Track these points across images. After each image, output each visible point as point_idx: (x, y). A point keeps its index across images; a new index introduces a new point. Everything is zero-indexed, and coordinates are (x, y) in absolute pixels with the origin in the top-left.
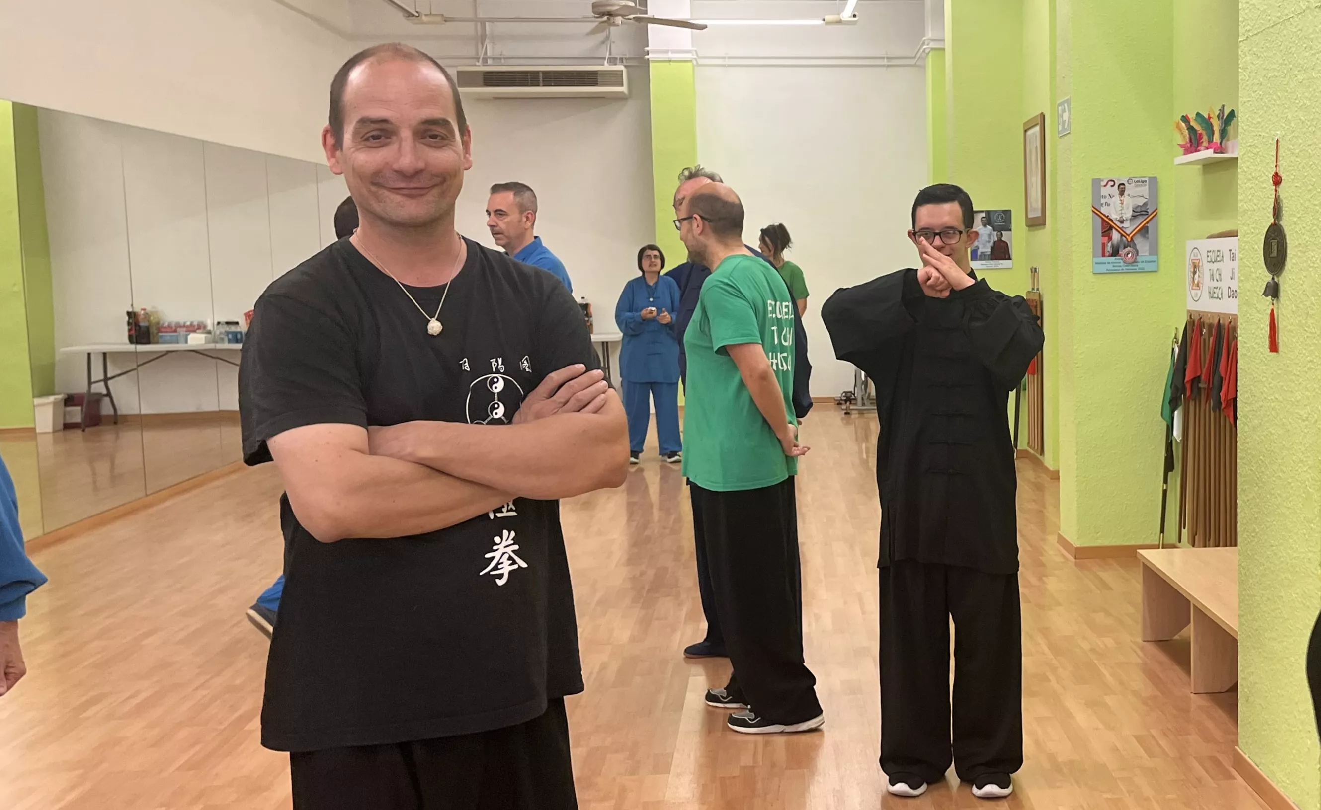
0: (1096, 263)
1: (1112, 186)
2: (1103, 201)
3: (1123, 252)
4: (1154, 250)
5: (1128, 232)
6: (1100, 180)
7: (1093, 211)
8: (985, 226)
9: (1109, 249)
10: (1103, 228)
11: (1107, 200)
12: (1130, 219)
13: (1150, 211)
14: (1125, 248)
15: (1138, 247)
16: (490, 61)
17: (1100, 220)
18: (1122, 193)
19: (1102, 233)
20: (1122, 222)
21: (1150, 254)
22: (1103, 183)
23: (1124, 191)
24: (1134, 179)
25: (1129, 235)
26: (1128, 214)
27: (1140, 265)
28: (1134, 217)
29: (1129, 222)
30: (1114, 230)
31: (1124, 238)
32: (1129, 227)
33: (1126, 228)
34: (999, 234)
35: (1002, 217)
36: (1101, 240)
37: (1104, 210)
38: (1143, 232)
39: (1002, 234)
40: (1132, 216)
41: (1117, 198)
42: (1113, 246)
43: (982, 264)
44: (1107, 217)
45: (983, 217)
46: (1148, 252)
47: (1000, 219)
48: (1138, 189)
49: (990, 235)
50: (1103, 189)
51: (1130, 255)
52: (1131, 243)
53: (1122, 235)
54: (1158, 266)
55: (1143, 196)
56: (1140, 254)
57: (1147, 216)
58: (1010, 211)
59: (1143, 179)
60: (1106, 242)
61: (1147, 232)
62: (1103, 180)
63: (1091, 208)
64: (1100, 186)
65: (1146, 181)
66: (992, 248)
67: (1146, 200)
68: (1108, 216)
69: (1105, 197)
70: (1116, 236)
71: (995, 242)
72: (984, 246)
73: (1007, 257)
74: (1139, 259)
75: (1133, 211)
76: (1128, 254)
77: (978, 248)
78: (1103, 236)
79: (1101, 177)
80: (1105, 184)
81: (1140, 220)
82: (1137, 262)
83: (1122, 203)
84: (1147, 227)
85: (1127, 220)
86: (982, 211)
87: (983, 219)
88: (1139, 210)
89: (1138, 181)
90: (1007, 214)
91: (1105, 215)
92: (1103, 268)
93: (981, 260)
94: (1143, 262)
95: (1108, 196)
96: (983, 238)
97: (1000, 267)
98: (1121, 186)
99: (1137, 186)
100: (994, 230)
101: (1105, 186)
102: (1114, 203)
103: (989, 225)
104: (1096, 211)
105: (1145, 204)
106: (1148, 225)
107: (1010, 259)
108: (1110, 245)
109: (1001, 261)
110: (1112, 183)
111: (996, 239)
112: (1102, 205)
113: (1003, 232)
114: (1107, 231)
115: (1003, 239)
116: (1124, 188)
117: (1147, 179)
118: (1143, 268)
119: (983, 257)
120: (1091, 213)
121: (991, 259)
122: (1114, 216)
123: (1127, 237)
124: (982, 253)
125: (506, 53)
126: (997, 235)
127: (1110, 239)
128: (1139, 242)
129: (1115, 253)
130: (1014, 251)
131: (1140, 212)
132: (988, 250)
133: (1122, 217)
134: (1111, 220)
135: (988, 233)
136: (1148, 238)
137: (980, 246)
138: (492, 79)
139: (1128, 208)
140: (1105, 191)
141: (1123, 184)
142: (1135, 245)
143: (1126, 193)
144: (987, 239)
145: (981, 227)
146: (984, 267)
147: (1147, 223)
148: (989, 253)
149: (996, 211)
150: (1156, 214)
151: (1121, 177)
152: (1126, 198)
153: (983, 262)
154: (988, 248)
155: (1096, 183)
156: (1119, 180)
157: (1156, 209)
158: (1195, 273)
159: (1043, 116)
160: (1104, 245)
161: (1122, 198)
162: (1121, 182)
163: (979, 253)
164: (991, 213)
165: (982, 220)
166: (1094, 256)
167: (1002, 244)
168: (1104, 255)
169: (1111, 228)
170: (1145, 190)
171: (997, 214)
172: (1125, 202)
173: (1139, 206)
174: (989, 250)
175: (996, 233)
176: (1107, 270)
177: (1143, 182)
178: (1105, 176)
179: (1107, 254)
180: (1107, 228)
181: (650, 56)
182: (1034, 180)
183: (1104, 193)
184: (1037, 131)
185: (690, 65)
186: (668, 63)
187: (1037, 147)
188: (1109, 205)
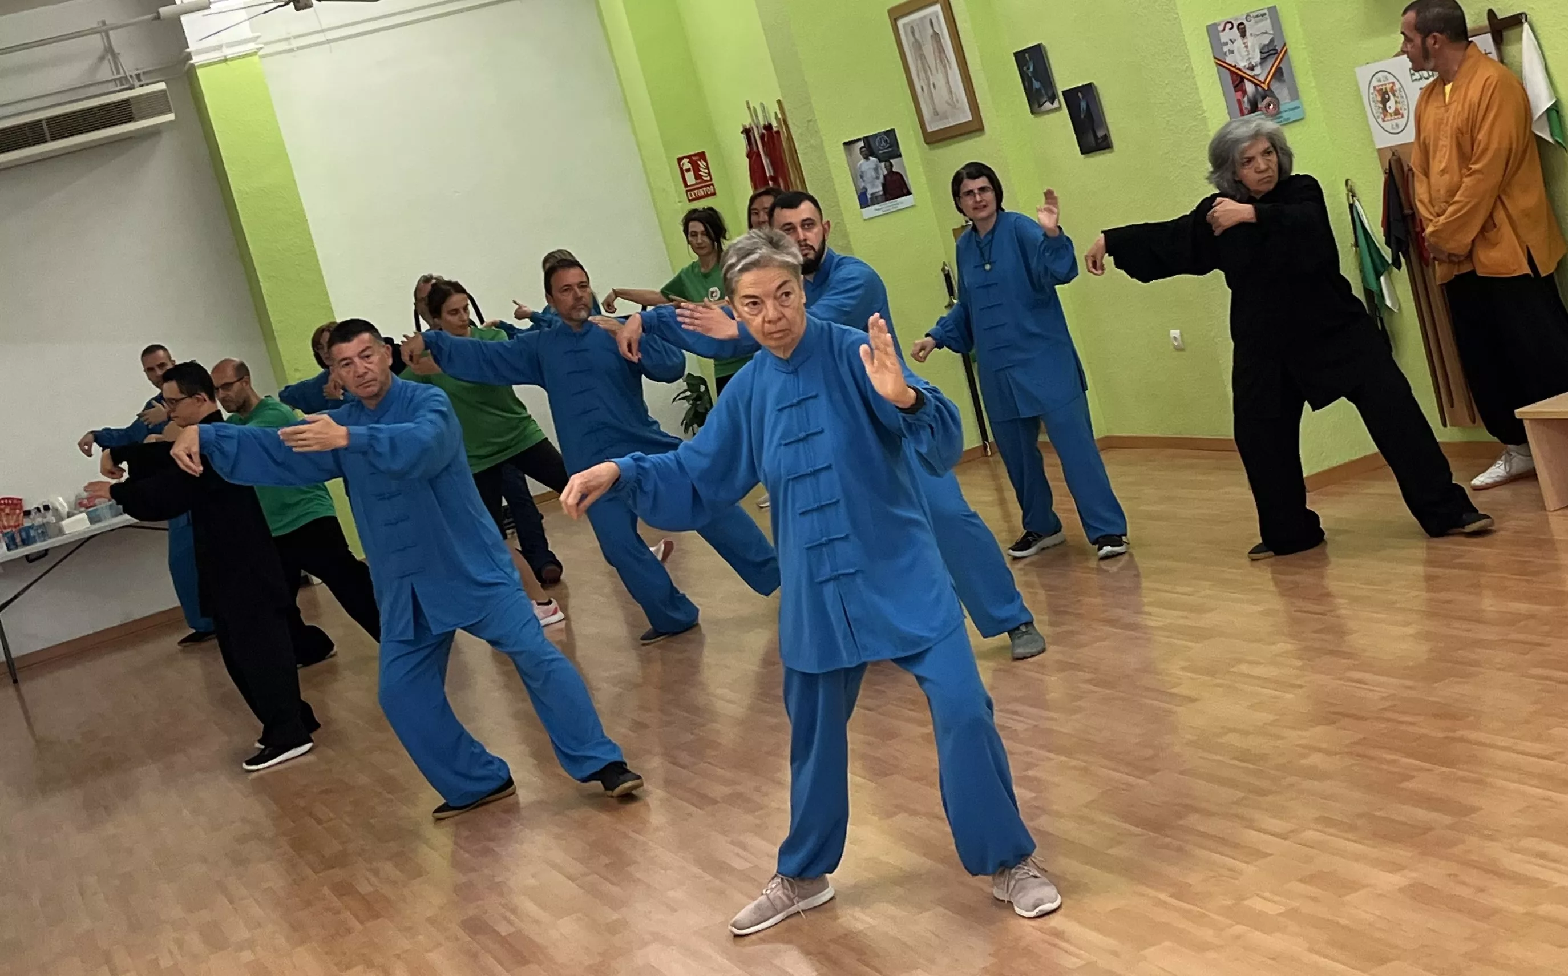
1: (1231, 29)
2: (1225, 49)
3: (1261, 105)
4: (1295, 95)
5: (1262, 79)
6: (1215, 26)
7: (1217, 64)
8: (866, 158)
9: (1246, 105)
12: (1261, 64)
13: (1279, 50)
14: (1263, 99)
15: (1276, 93)
18: (1243, 34)
19: (1235, 87)
20: (1252, 69)
21: (1292, 100)
22: (1221, 28)
23: (1245, 31)
24: (1252, 15)
25: (1264, 83)
26: (1257, 58)
27: (1285, 115)
28: (1263, 60)
29: (1259, 67)
30: (1246, 81)
31: (1260, 88)
32: (1261, 73)
33: (1258, 75)
34: (888, 163)
35: (886, 141)
37: (1229, 59)
38: (1278, 75)
39: (891, 163)
40: (1262, 59)
41: (1239, 42)
42: (1249, 101)
43: (876, 210)
44: (1235, 67)
45: (862, 148)
46: (1288, 97)
47: (883, 143)
48: (1261, 25)
49: (876, 169)
50: (1221, 34)
51: (1271, 107)
52: (1268, 93)
53: (1256, 85)
54: (1304, 112)
55: (1266, 33)
56: (1281, 102)
57: (1276, 56)
58: (893, 130)
59: (1262, 12)
60: (1240, 98)
61: (1282, 74)
62: (1219, 25)
63: (1213, 62)
64: (1218, 32)
65: (1265, 14)
66: (884, 185)
67: (1272, 36)
69: (1226, 44)
70: (1249, 87)
71: (885, 177)
72: (873, 186)
73: (905, 191)
74: (1282, 108)
75: (1261, 52)
76: (1269, 105)
77: (866, 190)
78: (1236, 91)
79: (1217, 22)
80: (1223, 28)
81: (1270, 62)
82: (1281, 112)
83: (1246, 47)
84: (1281, 68)
85: (1256, 65)
86: (859, 140)
87: (864, 149)
88: (1266, 50)
89: (1257, 16)
90: (891, 133)
93: (873, 204)
94: (1286, 111)
95: (1230, 42)
96: (869, 176)
97: (900, 207)
98: (1241, 27)
99: (1257, 22)
100: (880, 161)
101: (1224, 30)
102: (1239, 48)
103: (872, 155)
104: (1221, 63)
105: (1272, 41)
106: (1281, 65)
107: (909, 193)
108: (1245, 100)
109: (899, 200)
110: (1229, 26)
111: (886, 172)
113: (892, 161)
115: (894, 169)
116: (1245, 28)
117: (1266, 11)
118: (1288, 119)
119: (875, 200)
120: (1215, 69)
121: (886, 201)
122: (1242, 64)
123: (1263, 85)
124: (872, 194)
126: (886, 167)
127: (1245, 92)
128: (1275, 87)
129: (1254, 108)
130: (911, 182)
131: (1271, 51)
132: (879, 189)
133: (1250, 63)
134: (1240, 70)
135: (873, 166)
136: (1284, 81)
137: (868, 187)
139: (1254, 51)
140: (1224, 37)
141: (1242, 24)
142: (1272, 92)
143: (1248, 34)
144: (873, 174)
145: (863, 161)
146: (880, 213)
147: (1280, 63)
148: (881, 193)
149: (876, 135)
150: (1287, 49)
151: (1237, 14)
152: (1250, 40)
153: (877, 206)
154: (877, 187)
155: (1213, 31)
156: (1236, 19)
157: (1285, 45)
158: (1385, 101)
160: (1239, 102)
161: (1245, 41)
162: (1239, 22)
163: (869, 196)
164: (870, 139)
165: (861, 152)
167: (895, 177)
168: (1243, 114)
169: (1242, 79)
170: (1266, 24)
171: (878, 138)
172: (1249, 44)
173: (1265, 45)
174: (881, 188)
175: (883, 164)
177: (1263, 15)
178: (1220, 18)
179: (1246, 112)
180: (1237, 80)
181: (196, 60)
182: (938, 79)
183: (1223, 40)
184: (930, 14)
185: (256, 58)
186: (223, 65)
187: (936, 34)
188: (1232, 52)
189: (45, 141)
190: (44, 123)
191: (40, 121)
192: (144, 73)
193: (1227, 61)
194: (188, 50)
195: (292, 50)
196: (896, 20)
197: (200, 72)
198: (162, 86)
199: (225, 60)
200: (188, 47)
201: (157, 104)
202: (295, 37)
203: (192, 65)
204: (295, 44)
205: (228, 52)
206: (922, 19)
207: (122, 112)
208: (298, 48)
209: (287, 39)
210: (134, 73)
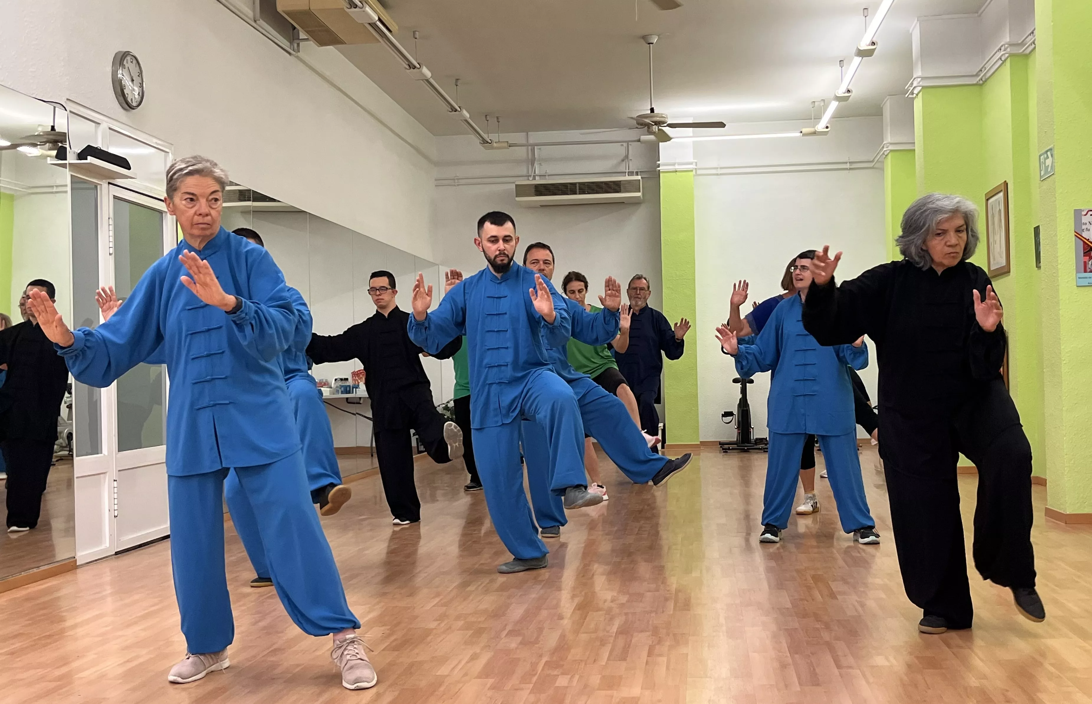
0: (1079, 278)
2: (1084, 227)
6: (1081, 211)
7: (1075, 235)
9: (1089, 266)
10: (1084, 249)
11: (1088, 226)
16: (537, 178)
17: (1082, 243)
19: (1084, 253)
22: (1084, 213)
36: (1083, 259)
37: (1085, 234)
50: (1083, 217)
60: (1087, 261)
62: (1083, 211)
63: (1074, 233)
64: (1081, 215)
68: (1088, 239)
69: (1086, 224)
78: (1084, 256)
79: (1082, 208)
80: (1085, 214)
91: (1085, 239)
92: (1085, 282)
95: (1088, 223)
101: (1085, 215)
104: (1078, 236)
108: (1090, 262)
112: (1083, 230)
114: (1087, 252)
120: (1074, 238)
125: (549, 172)
138: (541, 190)
140: (1085, 219)
155: (1078, 214)
159: (1006, 184)
160: (1085, 263)
166: (1077, 272)
168: (1085, 271)
176: (1089, 283)
178: (1085, 207)
179: (1088, 270)
180: (1088, 249)
181: (661, 168)
182: (997, 238)
183: (1083, 221)
184: (999, 198)
185: (691, 174)
186: (674, 174)
187: (1000, 210)
188: (1089, 230)
189: (576, 194)
190: (578, 185)
191: (576, 183)
192: (640, 172)
193: (1083, 235)
194: (658, 162)
195: (717, 174)
196: (987, 200)
197: (661, 175)
198: (639, 177)
199: (676, 171)
200: (659, 161)
201: (634, 186)
202: (721, 168)
203: (659, 170)
204: (720, 171)
205: (677, 167)
206: (996, 200)
207: (615, 187)
208: (721, 174)
209: (717, 168)
210: (635, 171)
